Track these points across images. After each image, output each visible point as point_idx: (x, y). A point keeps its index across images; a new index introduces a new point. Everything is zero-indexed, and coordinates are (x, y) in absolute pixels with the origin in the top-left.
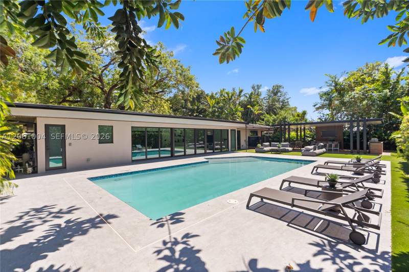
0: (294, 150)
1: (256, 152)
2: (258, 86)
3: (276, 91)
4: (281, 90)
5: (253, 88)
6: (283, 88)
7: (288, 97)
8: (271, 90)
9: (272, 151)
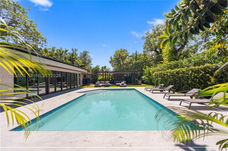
0: (112, 85)
1: (95, 87)
2: (75, 49)
3: (85, 54)
4: (88, 54)
5: (73, 50)
6: (89, 53)
7: (91, 58)
8: (82, 53)
9: (103, 86)
